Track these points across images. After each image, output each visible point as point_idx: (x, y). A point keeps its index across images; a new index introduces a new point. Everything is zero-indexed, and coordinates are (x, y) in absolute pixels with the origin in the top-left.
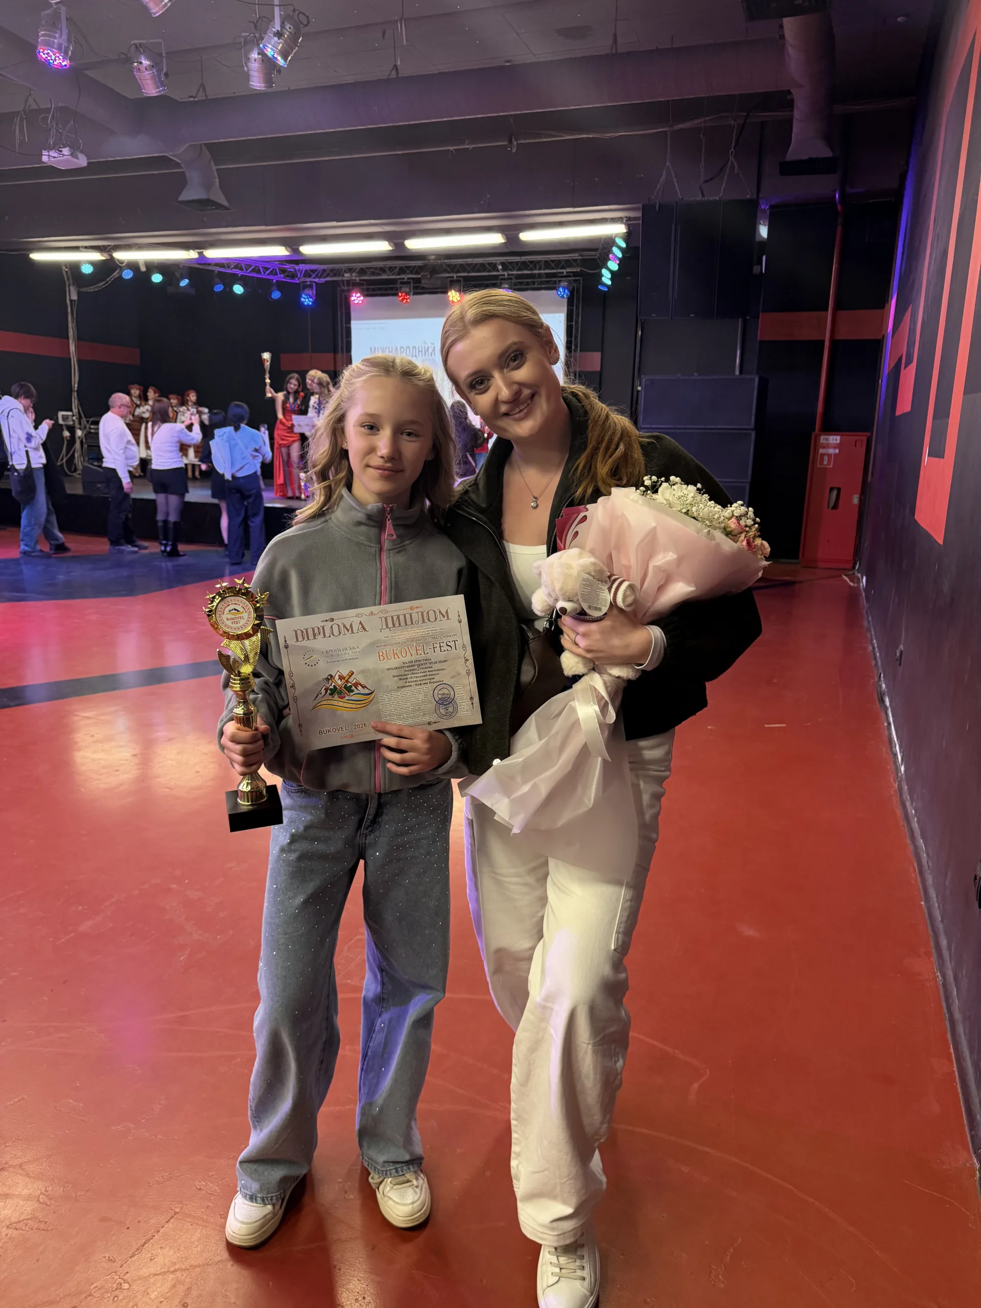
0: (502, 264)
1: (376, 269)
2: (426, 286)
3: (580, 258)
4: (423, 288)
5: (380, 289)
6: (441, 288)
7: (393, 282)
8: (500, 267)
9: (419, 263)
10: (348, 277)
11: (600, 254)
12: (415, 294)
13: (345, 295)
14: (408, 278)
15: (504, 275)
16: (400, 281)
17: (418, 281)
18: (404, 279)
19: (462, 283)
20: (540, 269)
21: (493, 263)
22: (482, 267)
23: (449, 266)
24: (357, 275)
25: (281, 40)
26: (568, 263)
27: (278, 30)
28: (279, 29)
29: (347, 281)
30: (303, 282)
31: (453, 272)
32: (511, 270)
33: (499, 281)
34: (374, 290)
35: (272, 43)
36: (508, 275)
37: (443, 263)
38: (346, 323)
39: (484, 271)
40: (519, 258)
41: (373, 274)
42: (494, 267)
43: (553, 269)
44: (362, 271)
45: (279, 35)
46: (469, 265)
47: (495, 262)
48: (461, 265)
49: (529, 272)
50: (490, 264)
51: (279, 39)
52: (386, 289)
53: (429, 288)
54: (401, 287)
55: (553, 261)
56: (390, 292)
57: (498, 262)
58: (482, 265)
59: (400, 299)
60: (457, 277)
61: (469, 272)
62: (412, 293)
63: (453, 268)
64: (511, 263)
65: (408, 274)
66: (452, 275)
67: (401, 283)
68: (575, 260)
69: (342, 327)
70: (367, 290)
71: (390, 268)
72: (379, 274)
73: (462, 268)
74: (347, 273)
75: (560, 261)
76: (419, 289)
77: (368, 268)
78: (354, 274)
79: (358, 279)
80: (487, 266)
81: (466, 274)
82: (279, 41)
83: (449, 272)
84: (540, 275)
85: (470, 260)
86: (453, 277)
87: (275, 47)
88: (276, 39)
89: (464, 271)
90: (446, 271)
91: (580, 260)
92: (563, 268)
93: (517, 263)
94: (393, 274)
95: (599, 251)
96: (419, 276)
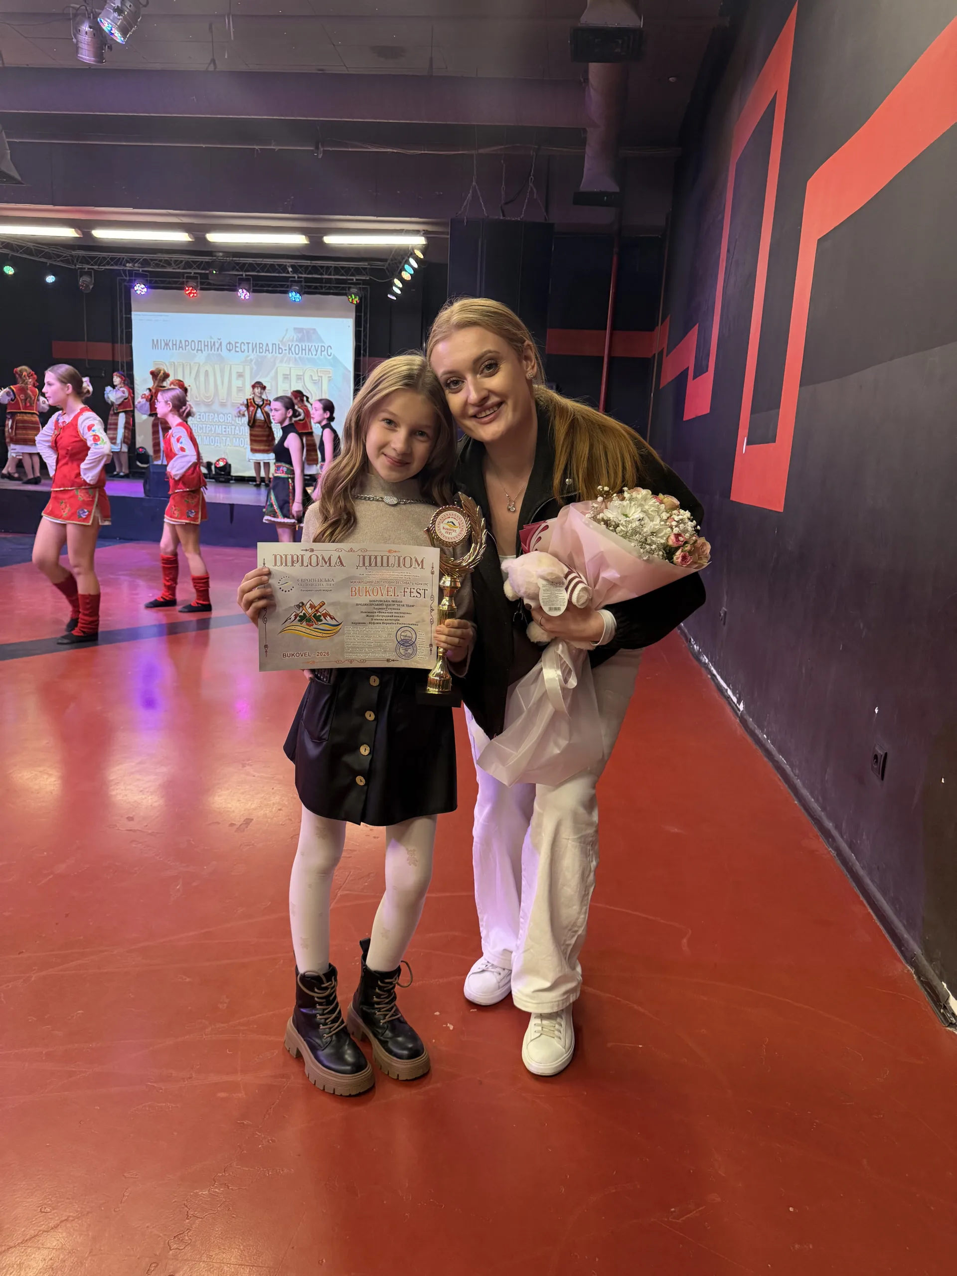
0: (293, 266)
1: (161, 261)
2: (211, 281)
3: (369, 267)
4: (209, 284)
5: (163, 282)
6: (229, 286)
7: (178, 275)
8: (290, 269)
9: (207, 259)
10: (130, 267)
11: (389, 265)
12: (202, 289)
13: (125, 286)
14: (195, 273)
15: (294, 277)
16: (186, 275)
17: (205, 276)
18: (191, 273)
19: (251, 282)
20: (330, 274)
21: (283, 265)
22: (272, 268)
23: (238, 264)
24: (140, 265)
25: (121, 17)
26: (358, 271)
27: (118, 6)
28: (120, 5)
29: (129, 270)
30: (79, 268)
31: (242, 271)
32: (302, 273)
33: (289, 283)
34: (156, 282)
35: (111, 18)
36: (298, 277)
37: (232, 260)
38: (126, 314)
39: (274, 272)
40: (309, 262)
41: (157, 265)
42: (284, 268)
43: (342, 275)
44: (146, 263)
45: (119, 11)
46: (259, 265)
47: (284, 263)
48: (250, 264)
49: (319, 276)
50: (279, 265)
51: (119, 15)
52: (169, 283)
53: (214, 285)
54: (187, 282)
55: (343, 268)
56: (174, 286)
57: (288, 264)
58: (272, 266)
59: (187, 292)
60: (246, 275)
61: (258, 272)
62: (199, 288)
63: (242, 267)
64: (301, 266)
65: (195, 268)
66: (241, 273)
67: (188, 277)
68: (365, 269)
69: (121, 317)
70: (151, 282)
71: (176, 261)
72: (163, 267)
73: (252, 267)
74: (129, 263)
75: (349, 269)
76: (206, 284)
77: (152, 260)
78: (136, 265)
79: (141, 270)
80: (277, 267)
81: (256, 274)
82: (118, 17)
83: (237, 270)
84: (329, 281)
85: (259, 260)
86: (242, 275)
87: (113, 22)
88: (116, 15)
89: (253, 271)
90: (233, 269)
91: (369, 268)
92: (352, 275)
93: (307, 267)
94: (179, 268)
95: (389, 261)
96: (207, 272)
